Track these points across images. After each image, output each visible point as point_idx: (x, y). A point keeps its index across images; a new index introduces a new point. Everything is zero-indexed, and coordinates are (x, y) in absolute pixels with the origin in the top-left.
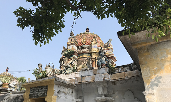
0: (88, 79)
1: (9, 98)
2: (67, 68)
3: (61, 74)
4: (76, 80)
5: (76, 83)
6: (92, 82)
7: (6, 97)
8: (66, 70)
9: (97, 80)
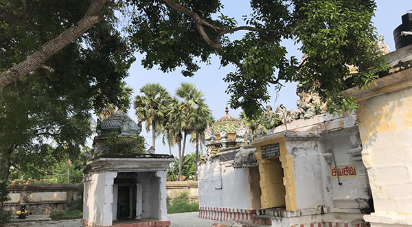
0: (334, 126)
1: (241, 155)
2: (306, 109)
3: (299, 118)
4: (319, 127)
5: (320, 132)
6: (341, 129)
7: (237, 155)
8: (304, 112)
9: (346, 126)
